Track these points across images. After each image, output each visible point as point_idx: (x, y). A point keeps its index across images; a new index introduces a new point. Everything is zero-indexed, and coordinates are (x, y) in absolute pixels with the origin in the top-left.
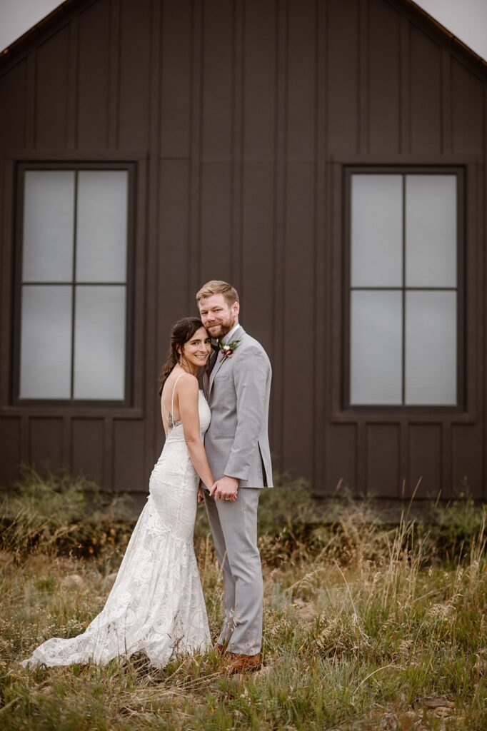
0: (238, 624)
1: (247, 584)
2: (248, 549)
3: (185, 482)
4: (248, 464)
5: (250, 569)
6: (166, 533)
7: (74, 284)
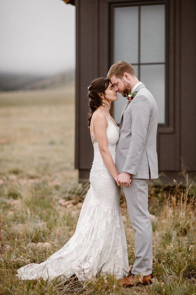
0: (137, 258)
1: (139, 234)
2: (140, 214)
3: (104, 174)
4: (135, 165)
5: (141, 225)
6: (98, 205)
7: (139, 64)
